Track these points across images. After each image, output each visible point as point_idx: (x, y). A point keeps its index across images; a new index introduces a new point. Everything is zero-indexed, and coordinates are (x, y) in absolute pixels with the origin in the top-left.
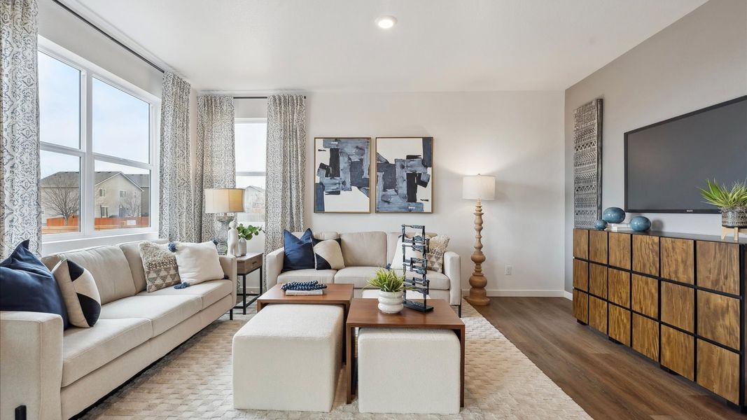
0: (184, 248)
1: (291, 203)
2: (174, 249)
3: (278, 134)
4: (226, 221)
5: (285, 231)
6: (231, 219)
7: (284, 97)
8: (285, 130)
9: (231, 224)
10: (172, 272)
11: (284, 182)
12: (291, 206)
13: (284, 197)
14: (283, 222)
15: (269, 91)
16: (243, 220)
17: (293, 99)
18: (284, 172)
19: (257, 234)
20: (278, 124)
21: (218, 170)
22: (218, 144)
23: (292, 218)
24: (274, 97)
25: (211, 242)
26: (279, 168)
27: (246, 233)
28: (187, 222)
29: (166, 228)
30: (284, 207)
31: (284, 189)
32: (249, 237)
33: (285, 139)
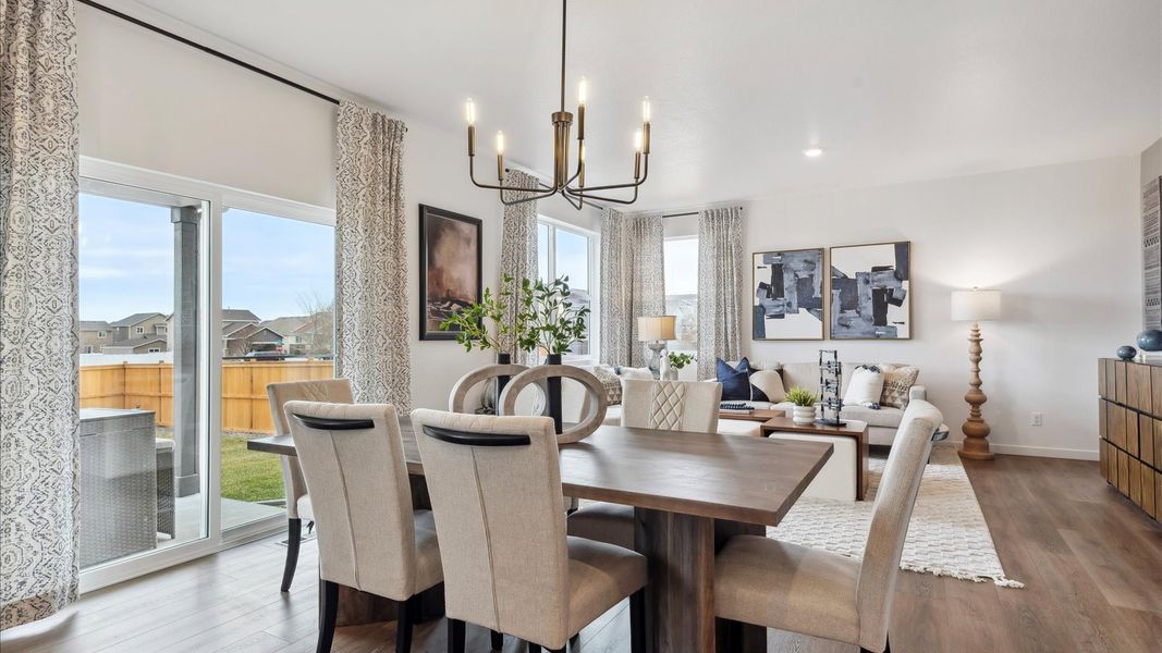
0: (626, 371)
1: (726, 329)
2: (619, 373)
3: (711, 253)
4: (657, 349)
5: (718, 360)
6: (663, 347)
7: (718, 211)
8: (719, 248)
9: (663, 352)
10: (618, 392)
11: (718, 305)
12: (726, 332)
13: (717, 323)
14: (717, 351)
15: (702, 205)
16: (674, 348)
17: (727, 213)
18: (718, 294)
19: (689, 362)
20: (711, 242)
21: (648, 295)
22: (647, 268)
23: (727, 345)
24: (706, 212)
25: (647, 368)
26: (713, 290)
27: (678, 362)
28: (621, 350)
29: (605, 355)
30: (718, 334)
31: (718, 314)
32: (680, 366)
33: (718, 257)
